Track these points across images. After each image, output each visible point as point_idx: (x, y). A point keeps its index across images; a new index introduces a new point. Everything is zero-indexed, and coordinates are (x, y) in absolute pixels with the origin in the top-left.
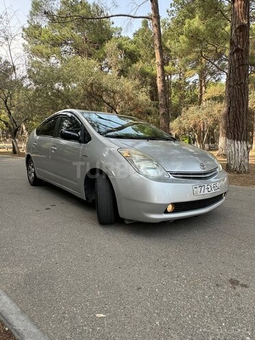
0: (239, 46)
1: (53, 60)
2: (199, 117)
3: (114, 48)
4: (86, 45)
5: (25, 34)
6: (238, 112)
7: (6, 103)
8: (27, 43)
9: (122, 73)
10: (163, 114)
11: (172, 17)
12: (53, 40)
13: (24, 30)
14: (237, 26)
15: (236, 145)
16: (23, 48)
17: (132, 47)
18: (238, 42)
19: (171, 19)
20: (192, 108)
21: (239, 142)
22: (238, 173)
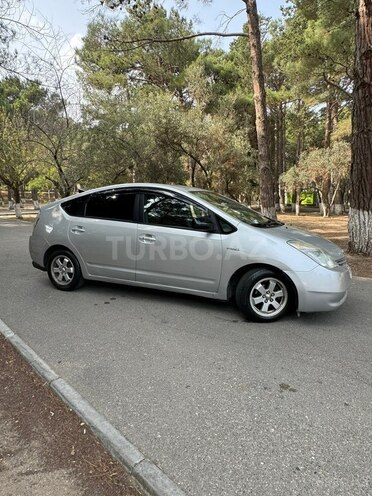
0: (365, 79)
1: (115, 91)
2: (323, 166)
3: (198, 74)
4: (161, 69)
5: (78, 58)
6: (364, 171)
7: (55, 157)
8: (81, 70)
9: (210, 108)
10: (265, 169)
11: (288, 17)
12: (116, 64)
13: (77, 52)
14: (363, 51)
15: (362, 216)
16: (77, 78)
17: (228, 66)
18: (364, 74)
19: (287, 21)
20: (315, 153)
21: (366, 213)
22: (365, 255)
